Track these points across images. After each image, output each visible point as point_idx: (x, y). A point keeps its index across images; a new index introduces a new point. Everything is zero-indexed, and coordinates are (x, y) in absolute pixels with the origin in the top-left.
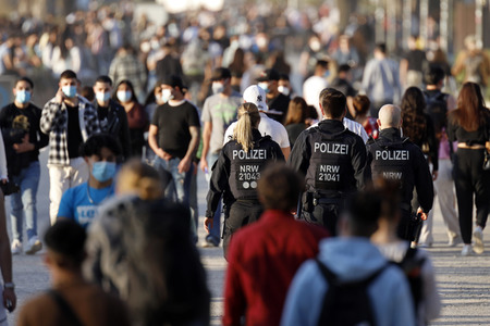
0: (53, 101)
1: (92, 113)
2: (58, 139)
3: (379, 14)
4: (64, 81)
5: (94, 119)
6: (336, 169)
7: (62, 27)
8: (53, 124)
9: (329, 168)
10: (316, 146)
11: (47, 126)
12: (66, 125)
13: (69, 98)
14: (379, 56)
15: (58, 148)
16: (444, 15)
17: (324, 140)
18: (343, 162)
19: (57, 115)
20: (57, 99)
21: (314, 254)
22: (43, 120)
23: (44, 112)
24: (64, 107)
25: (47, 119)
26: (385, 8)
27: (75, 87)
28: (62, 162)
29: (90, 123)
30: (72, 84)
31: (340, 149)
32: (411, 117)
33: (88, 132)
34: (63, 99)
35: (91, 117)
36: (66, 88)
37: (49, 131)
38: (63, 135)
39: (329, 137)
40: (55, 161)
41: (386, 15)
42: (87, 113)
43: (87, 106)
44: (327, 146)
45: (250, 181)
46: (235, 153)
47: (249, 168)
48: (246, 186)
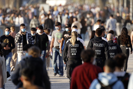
0: (18, 33)
1: (30, 36)
2: (20, 45)
3: (112, 6)
4: (21, 27)
5: (31, 38)
6: (100, 51)
7: (18, 11)
8: (18, 41)
9: (98, 51)
10: (94, 44)
11: (17, 41)
12: (22, 40)
13: (23, 32)
14: (111, 18)
15: (20, 48)
16: (131, 6)
17: (96, 43)
18: (102, 49)
19: (20, 38)
20: (20, 33)
22: (15, 39)
23: (16, 37)
24: (22, 35)
25: (17, 39)
26: (114, 5)
27: (25, 29)
28: (21, 51)
29: (30, 39)
30: (24, 28)
31: (101, 45)
32: (124, 36)
34: (21, 33)
35: (30, 38)
36: (22, 29)
37: (17, 43)
38: (21, 43)
39: (98, 42)
40: (19, 51)
41: (114, 6)
42: (29, 36)
43: (29, 34)
44: (97, 44)
45: (74, 53)
46: (70, 45)
47: (74, 49)
48: (73, 54)
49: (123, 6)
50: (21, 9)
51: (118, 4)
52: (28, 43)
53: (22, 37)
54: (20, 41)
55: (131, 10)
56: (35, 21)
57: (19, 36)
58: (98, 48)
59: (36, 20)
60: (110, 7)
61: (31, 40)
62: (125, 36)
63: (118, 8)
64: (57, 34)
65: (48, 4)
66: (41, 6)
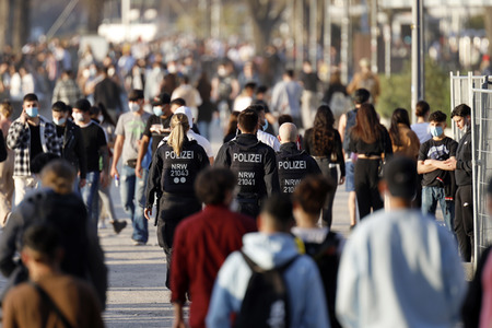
0: (18, 120)
1: (52, 132)
2: (22, 154)
3: (289, 44)
4: (27, 103)
5: (54, 137)
6: (252, 175)
7: (19, 57)
8: (18, 141)
9: (246, 174)
10: (235, 156)
11: (13, 143)
12: (29, 142)
13: (31, 118)
14: (287, 80)
15: (22, 162)
16: (345, 44)
17: (241, 151)
18: (258, 169)
19: (21, 133)
20: (21, 119)
21: (239, 246)
22: (9, 138)
23: (10, 130)
24: (27, 126)
25: (13, 138)
26: (294, 39)
27: (36, 108)
28: (25, 174)
29: (49, 140)
30: (34, 106)
31: (254, 158)
32: (321, 132)
33: (48, 148)
34: (26, 120)
35: (51, 135)
37: (14, 148)
38: (26, 151)
39: (245, 148)
40: (19, 173)
41: (295, 45)
42: (47, 131)
43: (47, 125)
44: (244, 156)
45: (179, 177)
46: (167, 154)
47: (179, 166)
48: (176, 180)
49: (321, 42)
50: (27, 49)
51: (306, 38)
52: (45, 149)
53: (29, 133)
54: (21, 144)
55: (344, 54)
56: (67, 87)
57: (19, 127)
58: (244, 167)
59: (70, 83)
60: (284, 46)
61: (54, 144)
62: (324, 130)
63: (306, 50)
64: (132, 123)
65: (104, 37)
66: (85, 42)
